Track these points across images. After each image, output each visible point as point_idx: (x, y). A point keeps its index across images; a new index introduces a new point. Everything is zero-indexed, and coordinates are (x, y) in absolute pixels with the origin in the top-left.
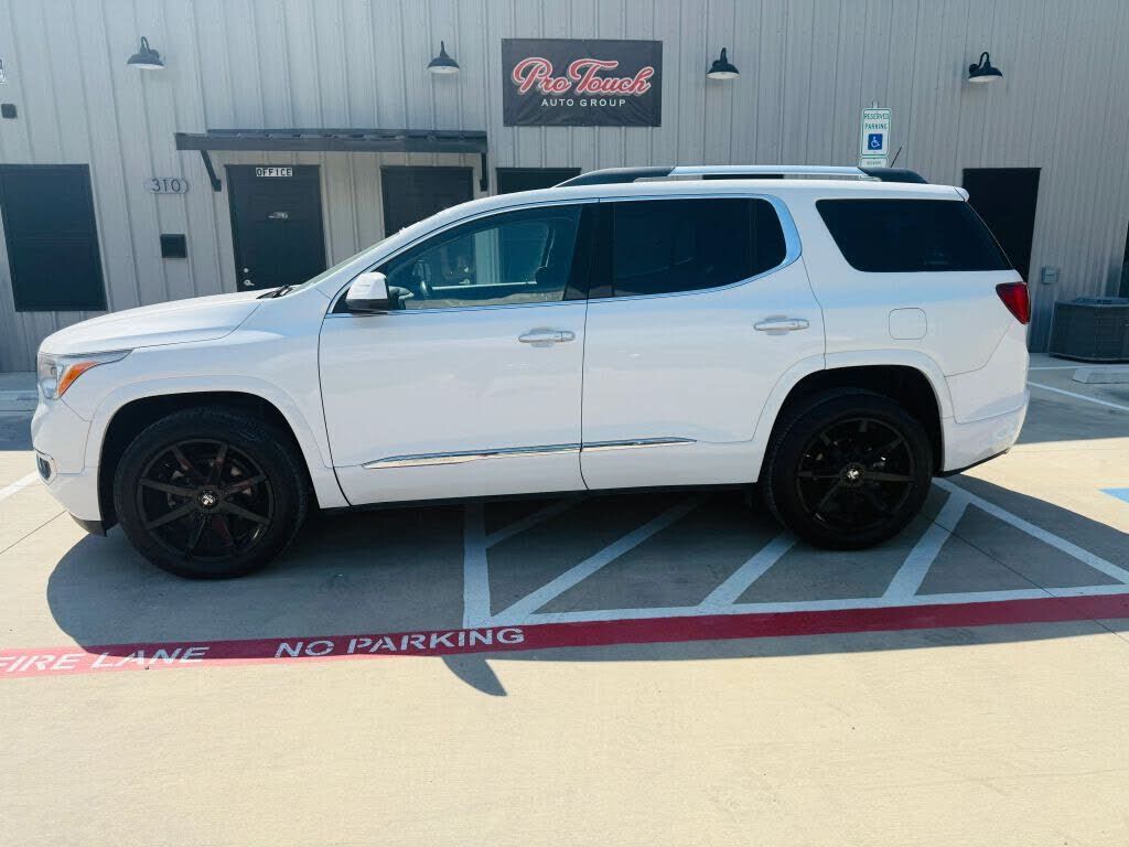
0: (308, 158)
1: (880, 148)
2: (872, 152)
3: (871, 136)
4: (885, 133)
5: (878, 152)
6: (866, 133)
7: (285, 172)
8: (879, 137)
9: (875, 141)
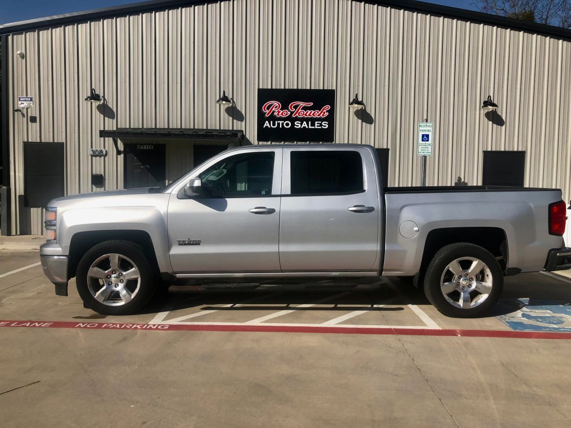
0: (161, 141)
1: (428, 141)
2: (424, 142)
3: (423, 136)
4: (430, 134)
5: (427, 142)
6: (421, 134)
7: (150, 147)
8: (427, 136)
9: (425, 138)
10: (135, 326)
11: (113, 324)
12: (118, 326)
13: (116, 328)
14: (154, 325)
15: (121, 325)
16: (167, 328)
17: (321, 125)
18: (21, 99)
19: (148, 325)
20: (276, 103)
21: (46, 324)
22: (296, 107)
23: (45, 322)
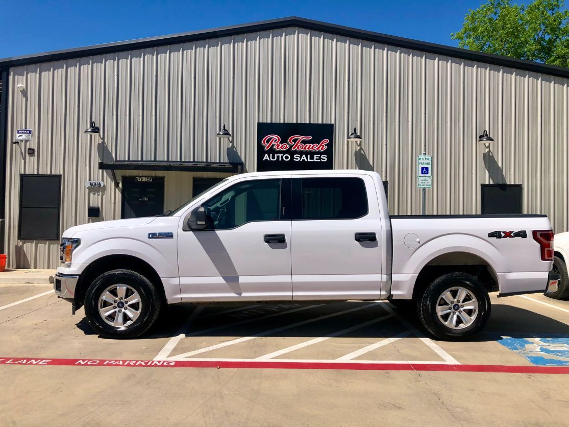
0: (160, 173)
1: (427, 173)
2: (424, 175)
3: (422, 168)
4: (430, 167)
5: (426, 175)
6: (420, 166)
7: (149, 180)
8: (427, 169)
9: (425, 170)
10: (139, 363)
11: (116, 361)
12: (121, 363)
13: (119, 365)
14: (159, 362)
15: (124, 362)
16: (173, 364)
17: (320, 158)
18: (20, 132)
19: (153, 362)
20: (275, 137)
21: (43, 361)
22: (295, 141)
23: (42, 359)
